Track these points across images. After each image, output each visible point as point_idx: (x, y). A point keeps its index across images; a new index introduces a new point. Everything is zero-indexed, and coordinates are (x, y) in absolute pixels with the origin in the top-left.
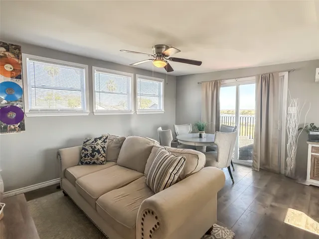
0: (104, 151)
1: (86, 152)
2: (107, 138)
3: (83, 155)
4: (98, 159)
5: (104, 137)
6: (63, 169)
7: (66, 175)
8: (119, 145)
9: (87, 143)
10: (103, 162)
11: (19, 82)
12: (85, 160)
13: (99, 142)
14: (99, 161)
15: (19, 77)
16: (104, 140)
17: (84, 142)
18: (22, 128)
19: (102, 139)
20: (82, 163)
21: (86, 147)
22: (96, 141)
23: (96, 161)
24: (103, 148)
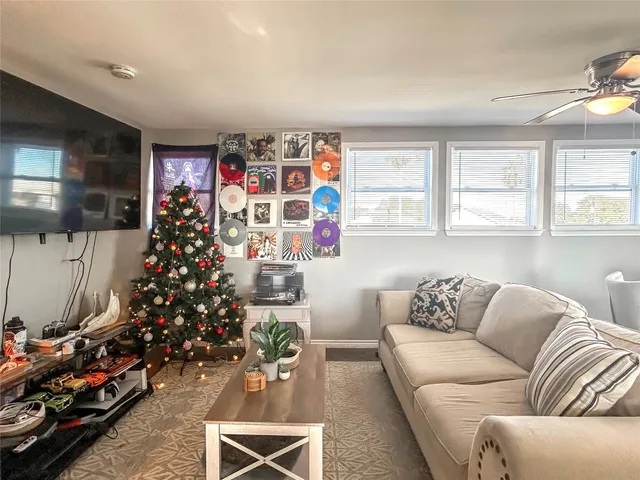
0: (454, 308)
1: (420, 303)
2: (461, 282)
3: (415, 308)
4: (439, 320)
5: (456, 280)
6: (382, 325)
7: (384, 336)
8: (482, 299)
9: (424, 287)
10: (449, 327)
11: (336, 186)
12: (418, 317)
13: (445, 287)
14: (442, 324)
15: (337, 179)
16: (455, 286)
17: (420, 285)
18: (337, 252)
19: (452, 284)
20: (413, 323)
21: (422, 295)
22: (439, 286)
23: (436, 322)
24: (452, 300)
